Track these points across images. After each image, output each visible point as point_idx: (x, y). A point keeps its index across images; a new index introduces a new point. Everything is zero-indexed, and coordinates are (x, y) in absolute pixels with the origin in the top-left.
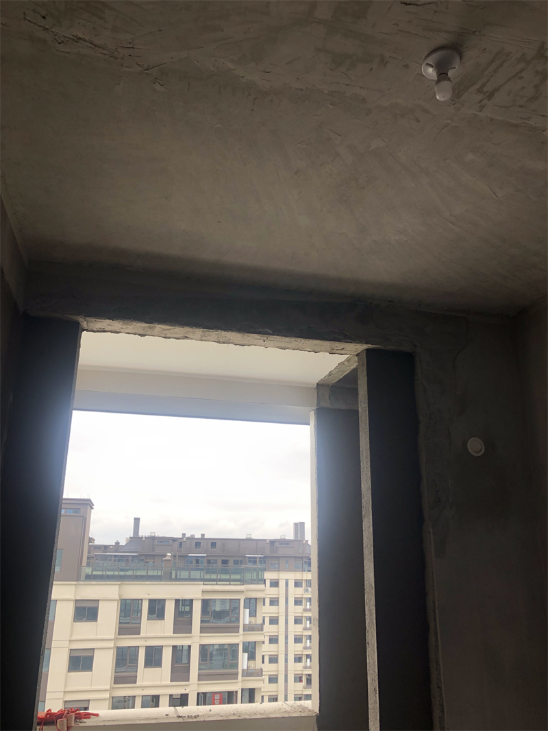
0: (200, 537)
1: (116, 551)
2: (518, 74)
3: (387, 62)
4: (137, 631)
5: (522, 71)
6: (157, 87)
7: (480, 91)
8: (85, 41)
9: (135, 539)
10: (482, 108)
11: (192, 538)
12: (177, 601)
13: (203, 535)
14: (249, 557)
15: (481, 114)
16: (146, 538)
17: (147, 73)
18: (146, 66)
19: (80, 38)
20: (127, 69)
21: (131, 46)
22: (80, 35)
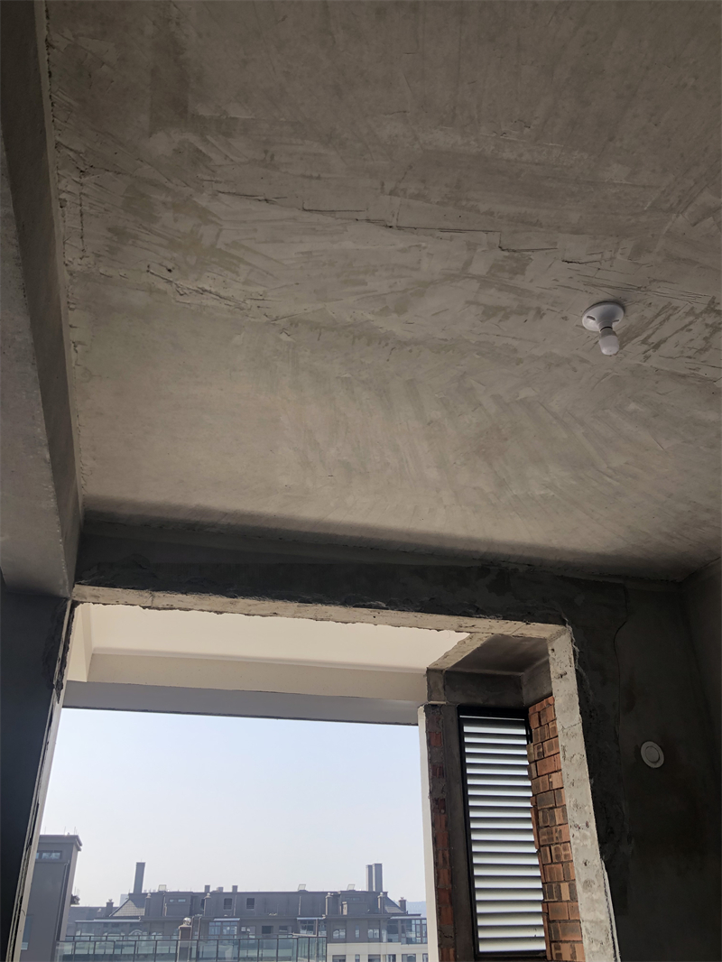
0: (231, 891)
1: (107, 917)
2: (686, 326)
3: (544, 314)
5: (691, 323)
6: (284, 337)
7: (644, 342)
8: (210, 292)
9: (137, 897)
10: (647, 358)
11: (219, 893)
13: (235, 888)
15: (644, 364)
16: (153, 894)
17: (274, 324)
18: (274, 317)
19: (206, 291)
20: (253, 320)
21: (261, 298)
22: (207, 288)
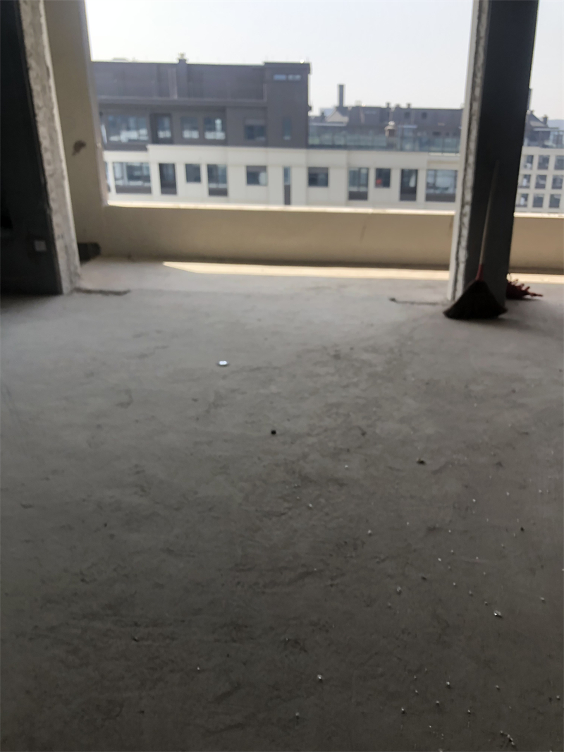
0: (406, 107)
1: (321, 122)
9: (341, 109)
11: (398, 108)
12: (403, 171)
13: (409, 105)
16: (352, 108)
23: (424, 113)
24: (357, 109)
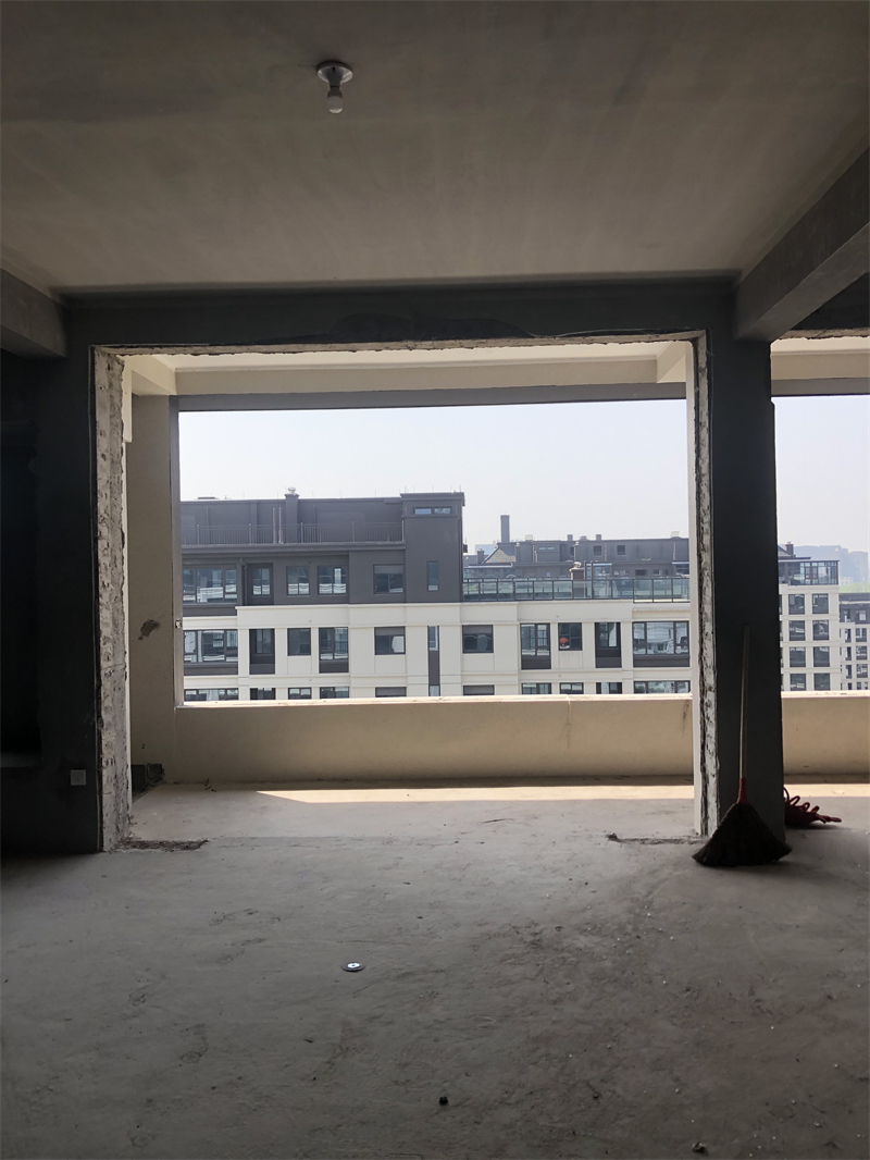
0: (594, 539)
1: (479, 564)
4: (545, 664)
9: (505, 545)
11: (584, 541)
12: (597, 625)
13: (599, 536)
14: (678, 566)
16: (521, 543)
23: (621, 547)
24: (529, 544)
